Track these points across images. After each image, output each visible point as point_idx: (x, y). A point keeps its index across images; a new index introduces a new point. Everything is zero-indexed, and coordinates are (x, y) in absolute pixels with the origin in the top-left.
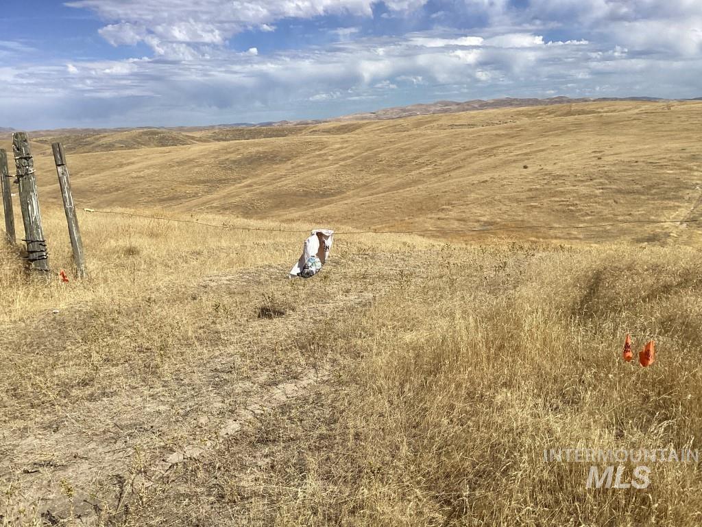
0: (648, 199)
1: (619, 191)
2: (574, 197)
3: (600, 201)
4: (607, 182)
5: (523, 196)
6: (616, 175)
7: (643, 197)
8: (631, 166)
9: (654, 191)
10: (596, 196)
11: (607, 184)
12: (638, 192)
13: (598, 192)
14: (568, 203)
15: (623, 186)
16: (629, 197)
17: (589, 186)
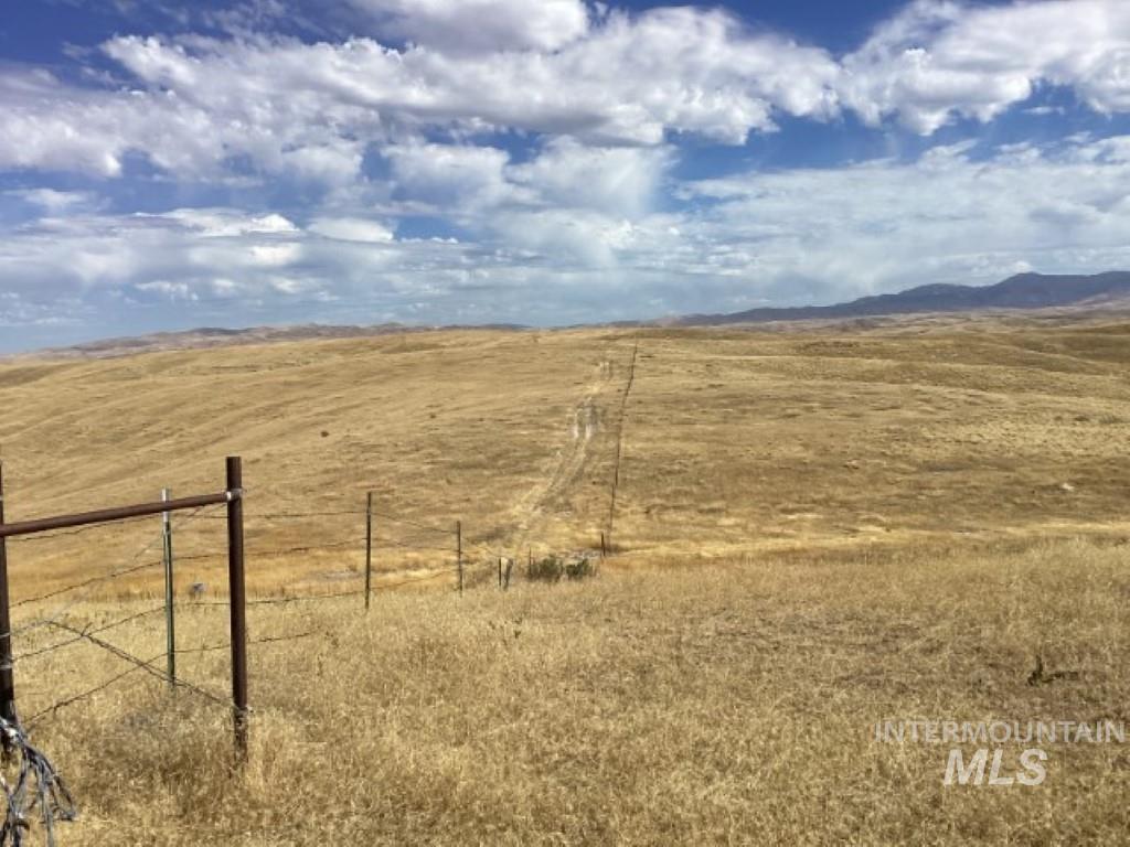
0: (494, 475)
1: (454, 466)
2: (390, 478)
3: (428, 482)
4: (439, 452)
5: (314, 482)
6: (453, 442)
7: (486, 473)
8: (473, 427)
9: (501, 463)
10: (422, 475)
11: (437, 456)
12: (479, 465)
13: (425, 468)
14: (381, 489)
15: (461, 459)
16: (468, 474)
17: (414, 460)
